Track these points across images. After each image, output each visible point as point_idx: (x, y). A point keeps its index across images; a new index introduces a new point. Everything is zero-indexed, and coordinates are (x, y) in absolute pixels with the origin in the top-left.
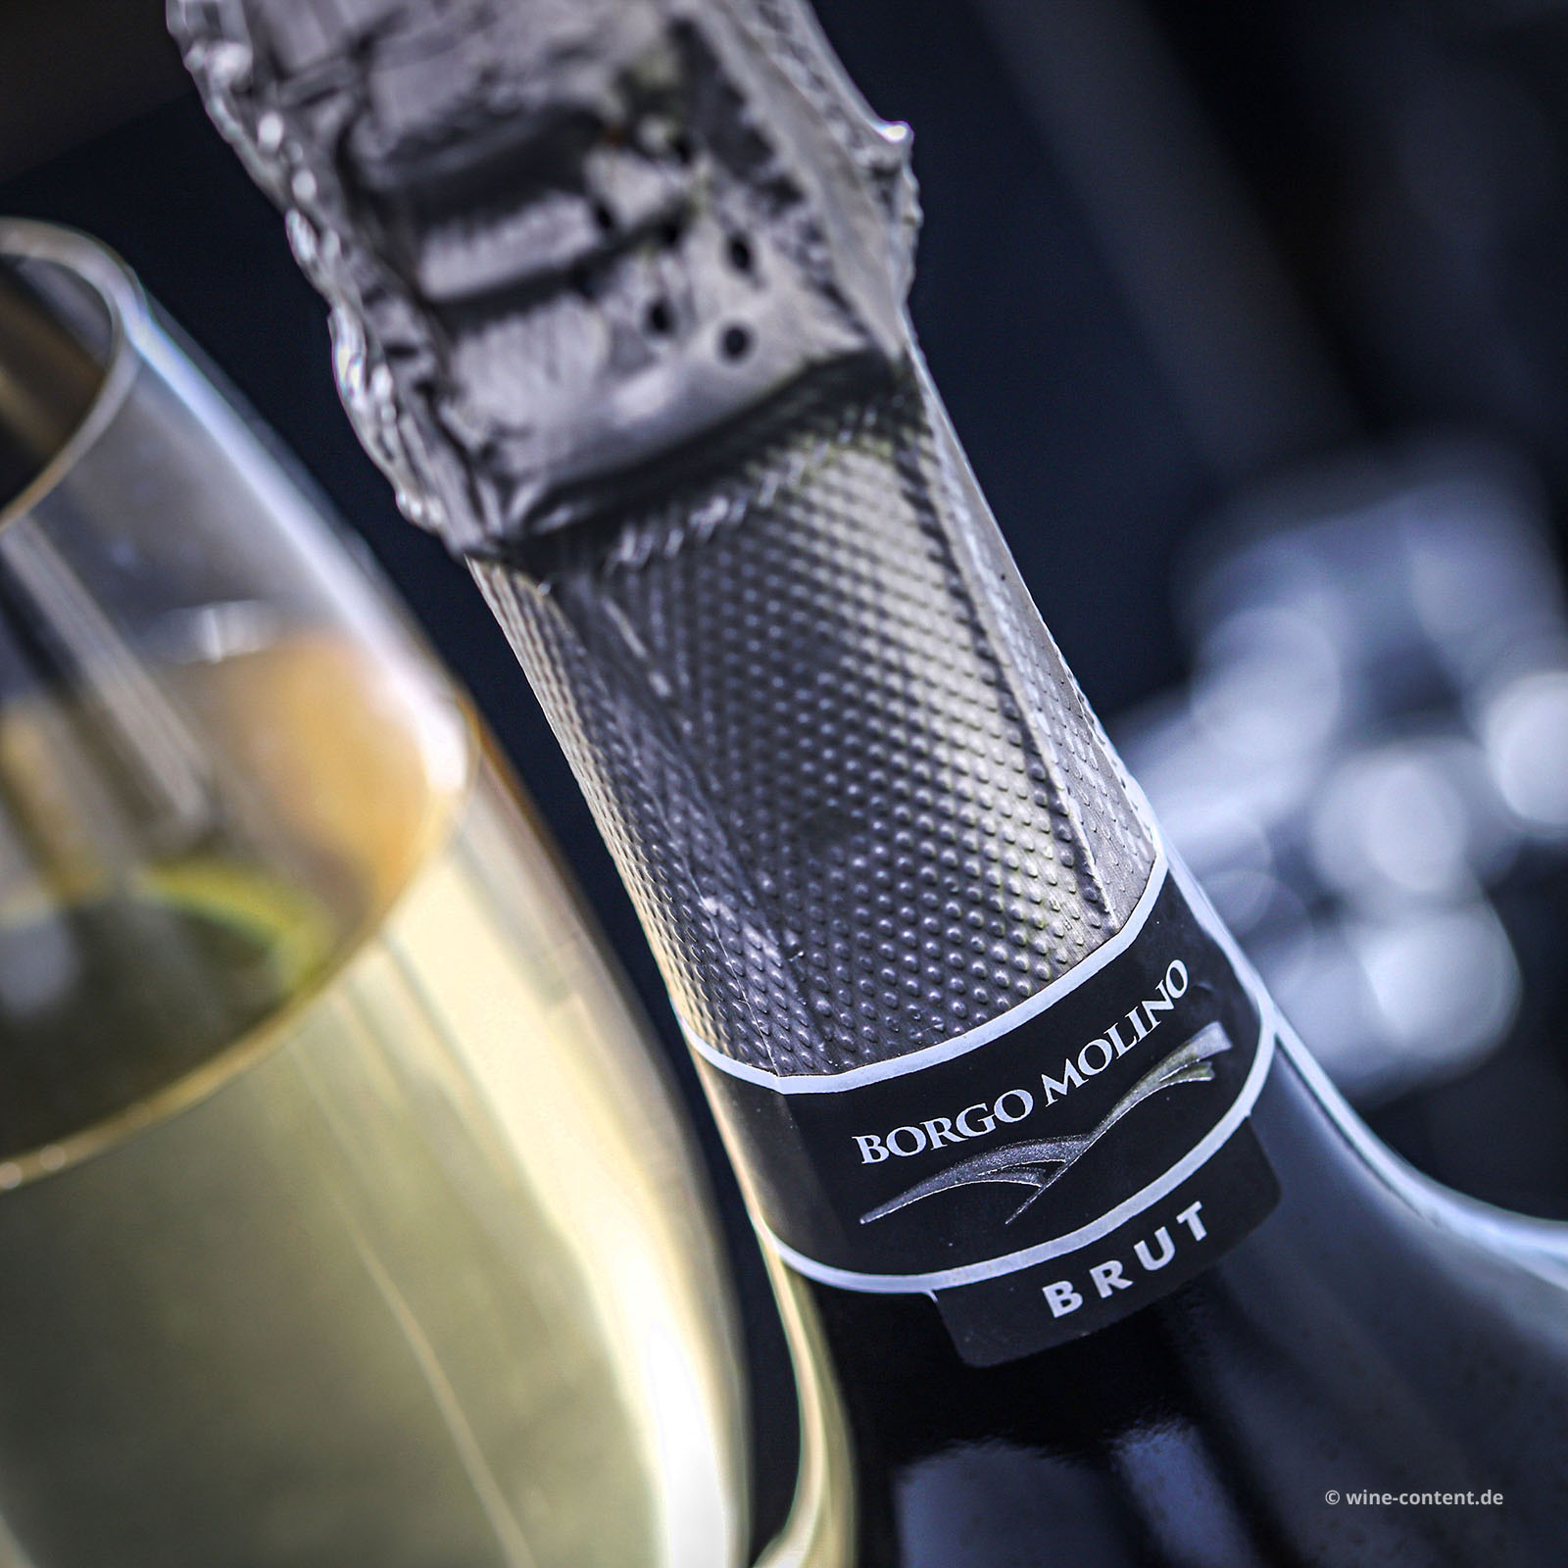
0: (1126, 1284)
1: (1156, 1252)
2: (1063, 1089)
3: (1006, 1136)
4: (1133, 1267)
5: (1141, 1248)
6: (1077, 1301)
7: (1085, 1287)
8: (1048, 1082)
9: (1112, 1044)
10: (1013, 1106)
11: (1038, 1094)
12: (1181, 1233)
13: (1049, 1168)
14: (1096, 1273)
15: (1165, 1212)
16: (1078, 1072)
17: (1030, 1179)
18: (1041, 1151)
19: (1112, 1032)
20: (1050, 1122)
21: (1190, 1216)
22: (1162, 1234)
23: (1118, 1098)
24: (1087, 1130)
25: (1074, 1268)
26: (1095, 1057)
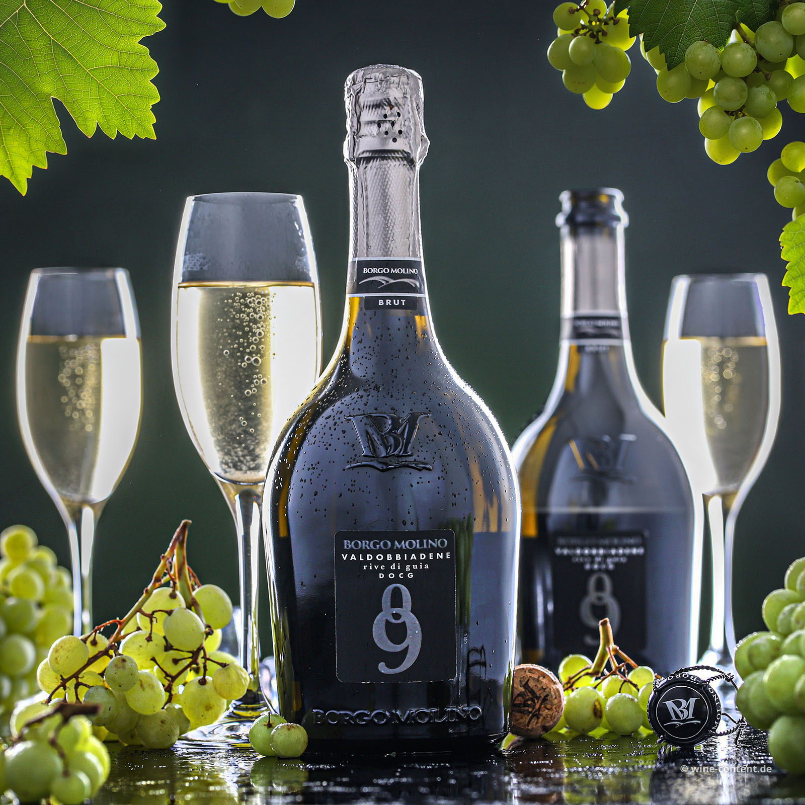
0: (390, 304)
1: (396, 303)
2: (394, 272)
3: (383, 275)
4: (392, 302)
5: (394, 301)
6: (383, 304)
7: (385, 302)
8: (392, 270)
9: (403, 271)
10: (386, 271)
11: (390, 270)
12: (401, 302)
13: (387, 282)
14: (387, 300)
15: (400, 298)
16: (397, 271)
17: (384, 282)
18: (386, 279)
19: (404, 269)
20: (390, 275)
21: (403, 301)
22: (398, 300)
23: (400, 278)
24: (395, 280)
25: (384, 298)
26: (400, 271)
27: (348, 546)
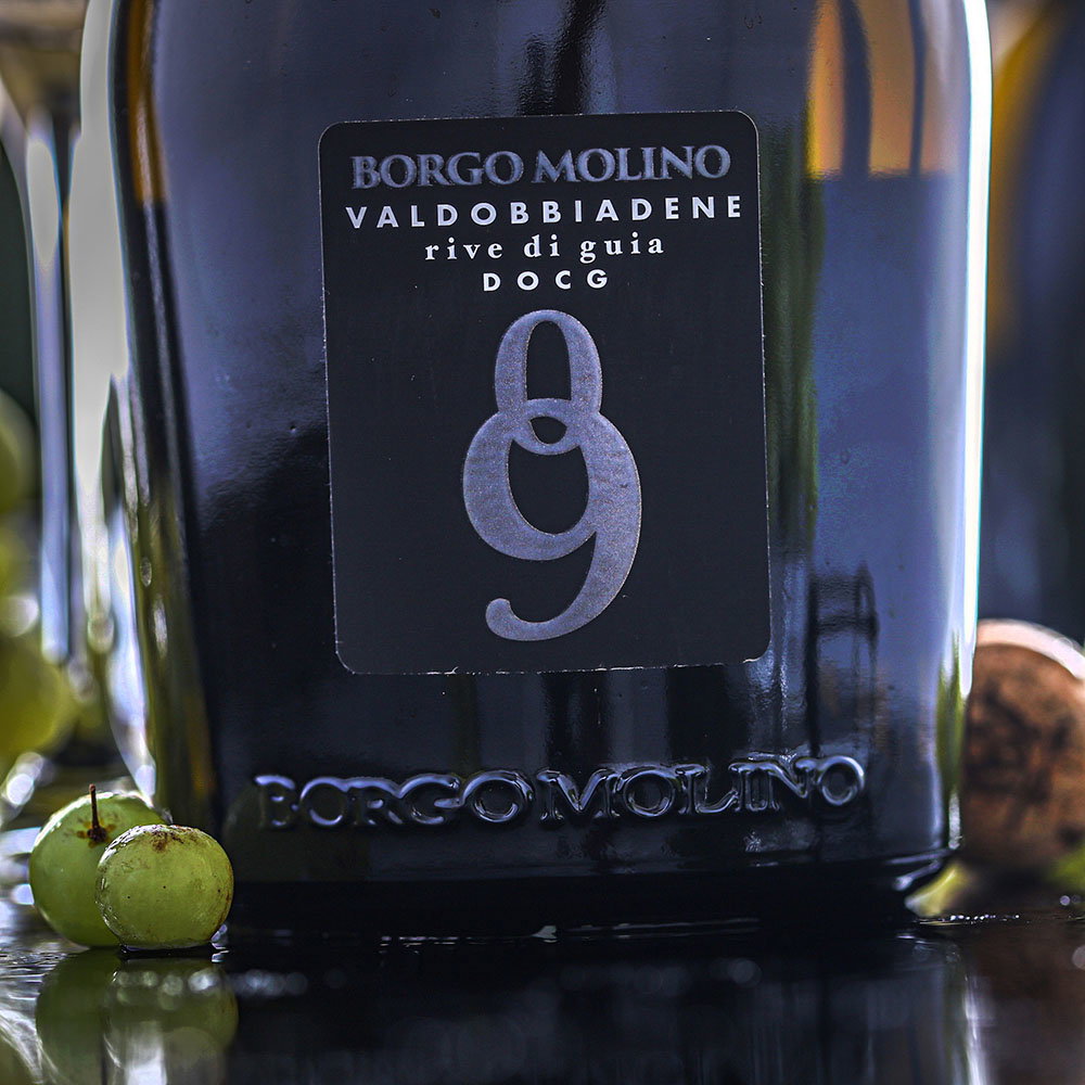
27: (367, 179)
